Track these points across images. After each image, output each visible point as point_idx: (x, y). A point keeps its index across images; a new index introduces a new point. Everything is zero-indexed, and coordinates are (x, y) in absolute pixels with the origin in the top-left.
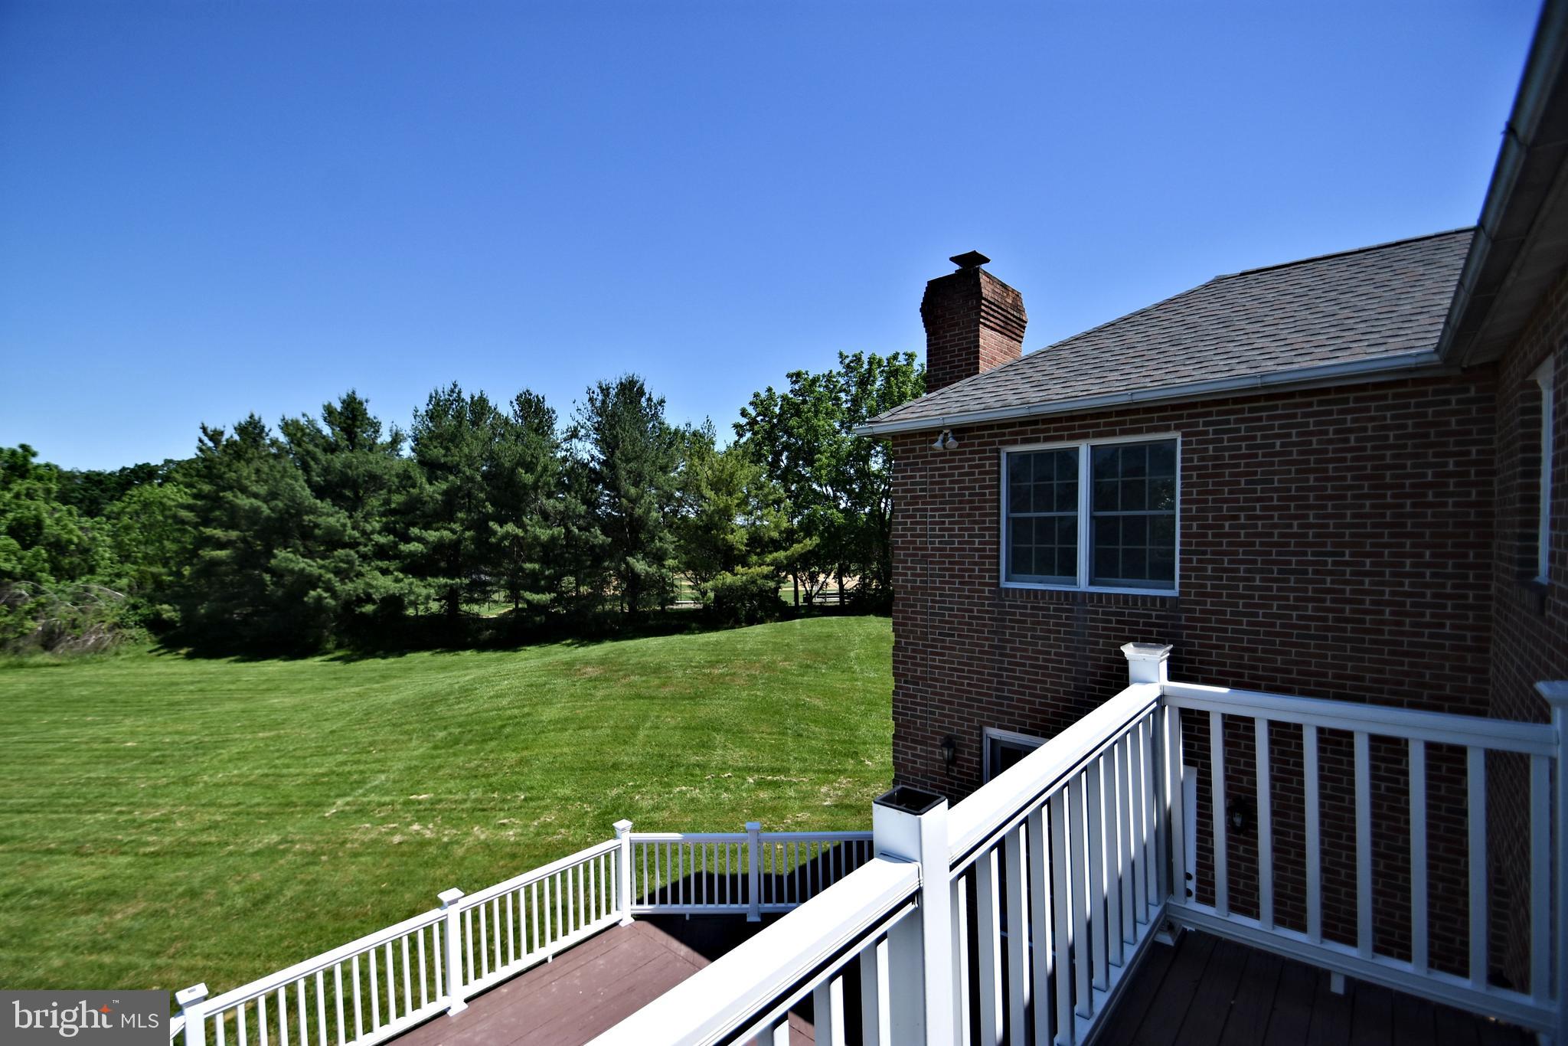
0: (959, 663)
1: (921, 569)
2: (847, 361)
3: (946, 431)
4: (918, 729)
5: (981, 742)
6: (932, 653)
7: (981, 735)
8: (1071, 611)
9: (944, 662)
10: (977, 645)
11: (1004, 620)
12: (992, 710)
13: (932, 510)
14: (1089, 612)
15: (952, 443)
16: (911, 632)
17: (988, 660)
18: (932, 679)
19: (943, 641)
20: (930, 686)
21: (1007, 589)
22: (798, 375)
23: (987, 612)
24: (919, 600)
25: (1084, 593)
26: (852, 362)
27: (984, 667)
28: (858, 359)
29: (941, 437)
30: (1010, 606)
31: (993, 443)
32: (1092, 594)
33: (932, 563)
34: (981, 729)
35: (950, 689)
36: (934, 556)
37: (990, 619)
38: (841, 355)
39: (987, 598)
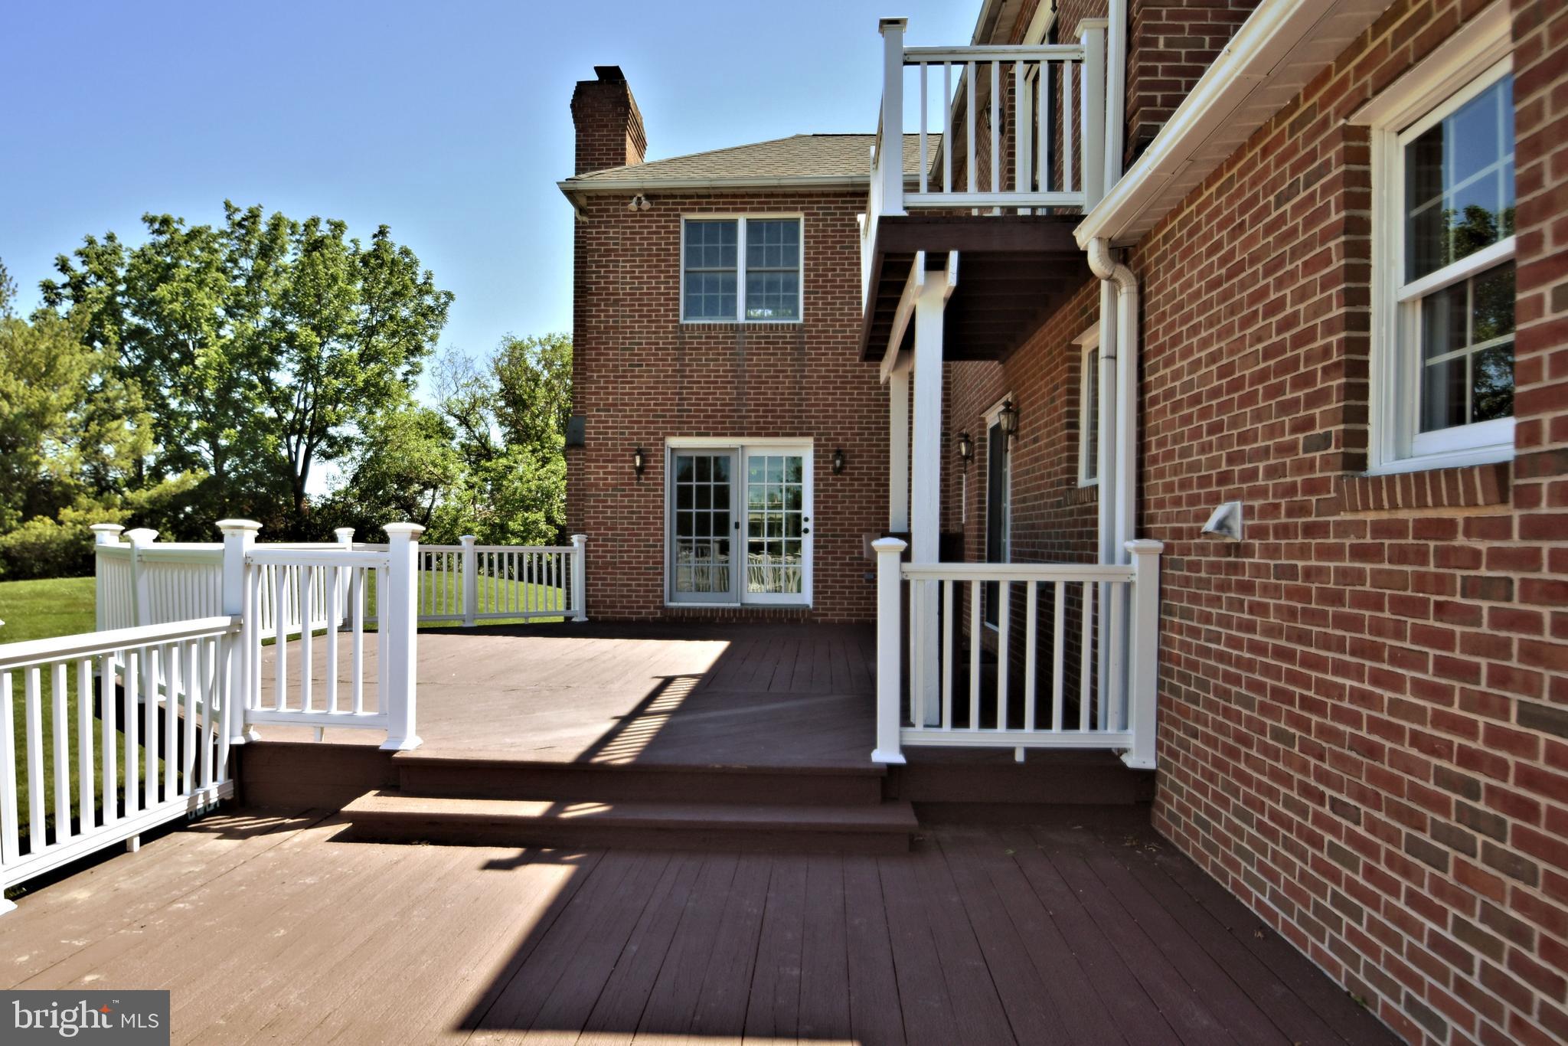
0: (647, 388)
1: (614, 311)
2: (237, 217)
3: (640, 195)
4: (609, 450)
5: (663, 450)
6: (622, 382)
7: (663, 445)
8: (734, 337)
9: (634, 388)
10: (662, 371)
11: (684, 349)
12: (674, 422)
13: (624, 261)
14: (747, 337)
15: (646, 205)
16: (604, 366)
17: (671, 382)
18: (622, 405)
19: (633, 371)
20: (620, 411)
21: (687, 325)
22: (166, 221)
23: (671, 343)
24: (611, 338)
25: (744, 325)
26: (244, 219)
27: (668, 388)
28: (254, 216)
29: (635, 199)
30: (690, 337)
31: (677, 210)
32: (749, 325)
33: (623, 306)
34: (663, 439)
35: (638, 410)
36: (625, 300)
37: (673, 349)
38: (228, 206)
39: (671, 332)
